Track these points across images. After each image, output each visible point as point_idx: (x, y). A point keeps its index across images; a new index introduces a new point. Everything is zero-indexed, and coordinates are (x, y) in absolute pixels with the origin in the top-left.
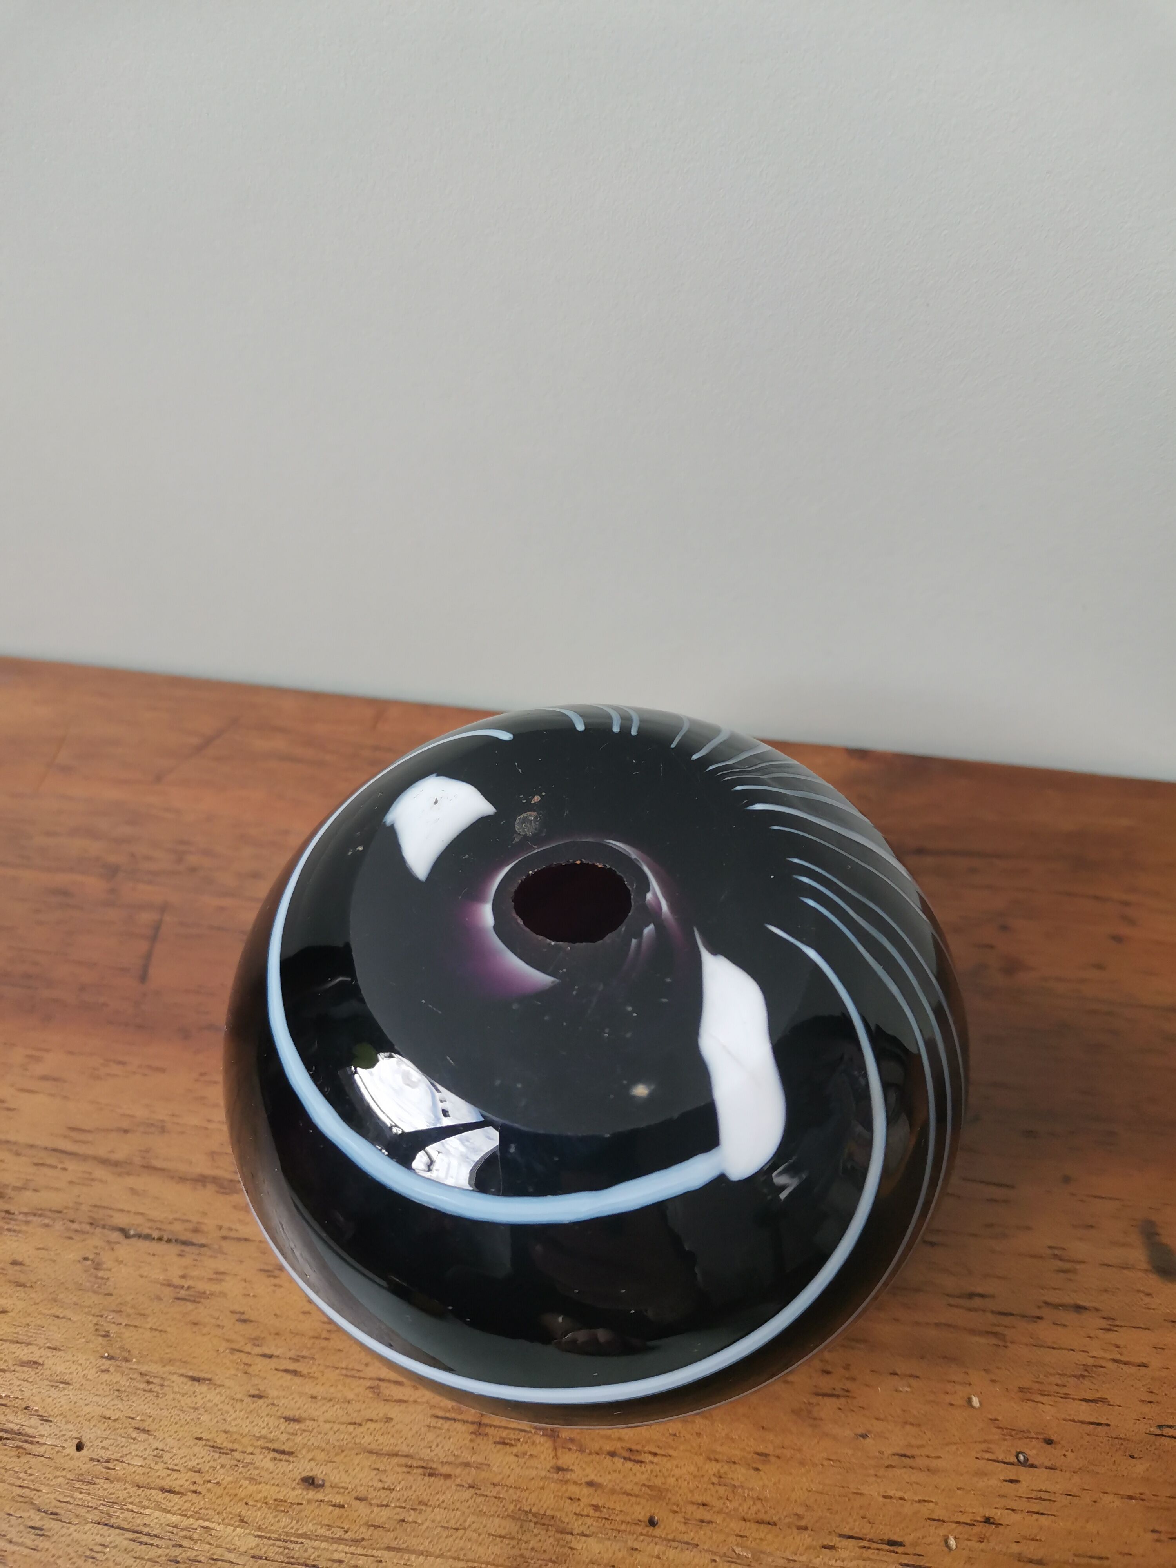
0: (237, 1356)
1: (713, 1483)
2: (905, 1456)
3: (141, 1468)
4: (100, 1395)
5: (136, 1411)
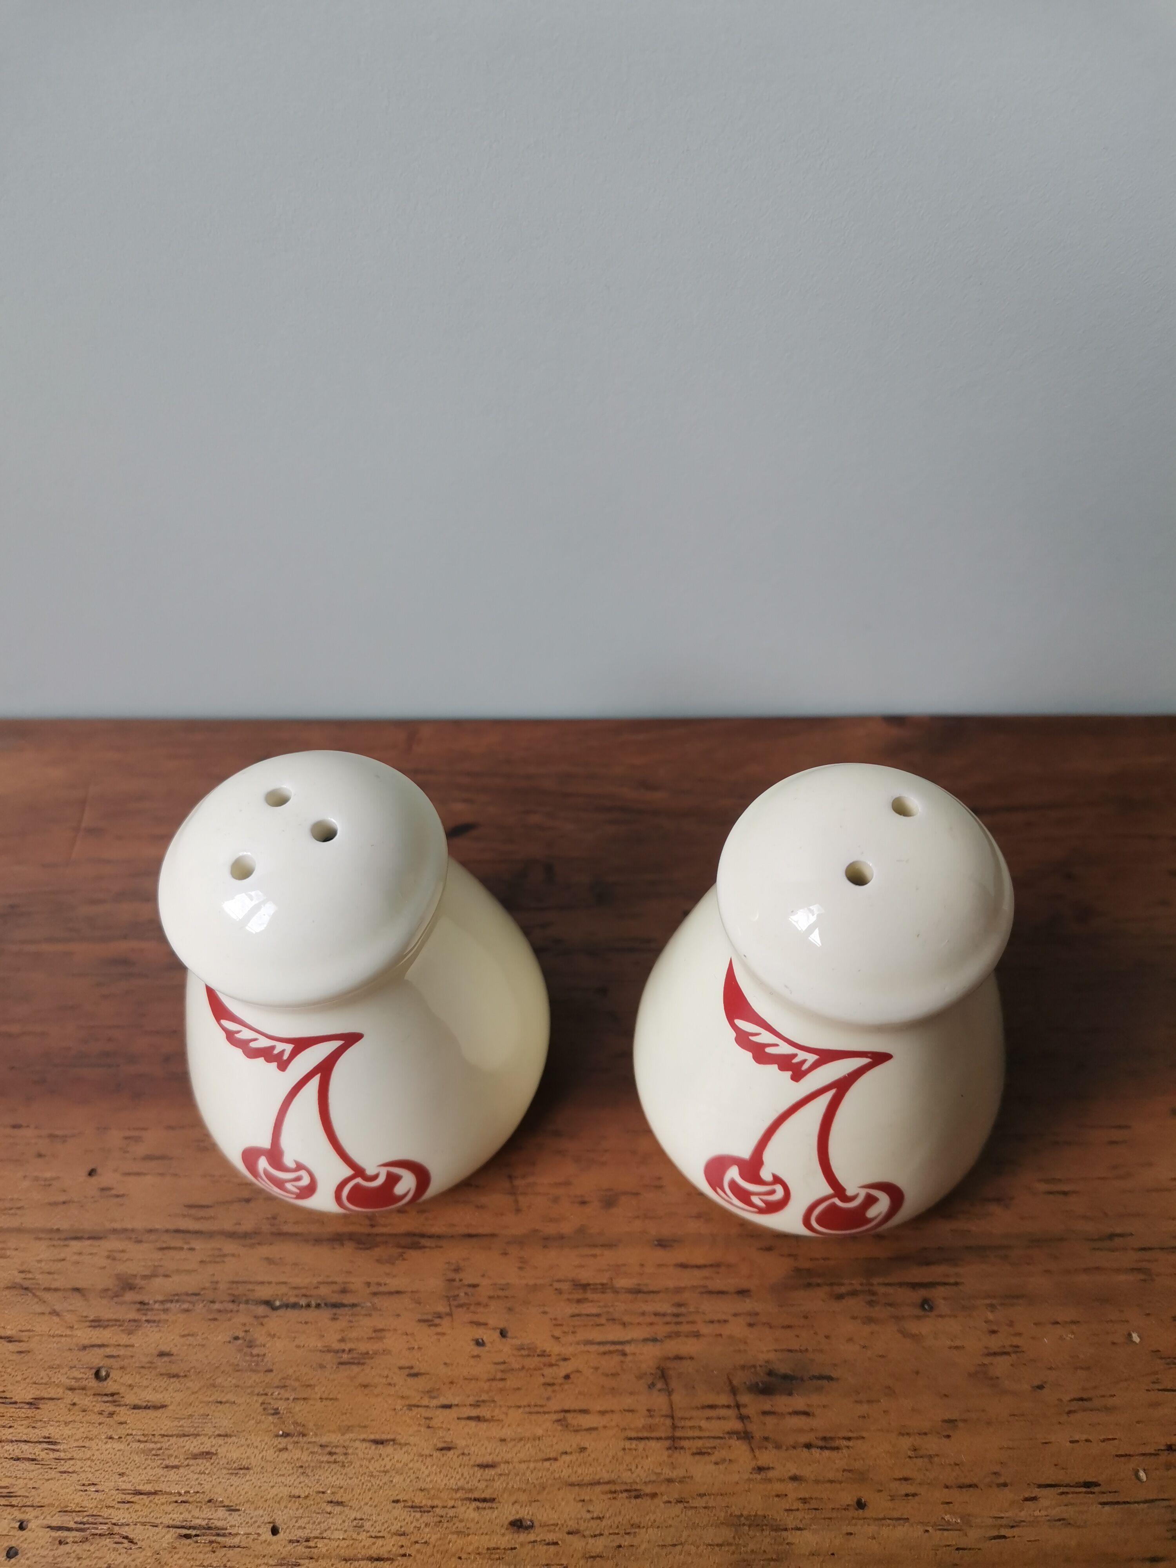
0: (415, 1411)
1: (910, 1457)
2: (1082, 1399)
3: (344, 1541)
4: (283, 1475)
5: (326, 1485)
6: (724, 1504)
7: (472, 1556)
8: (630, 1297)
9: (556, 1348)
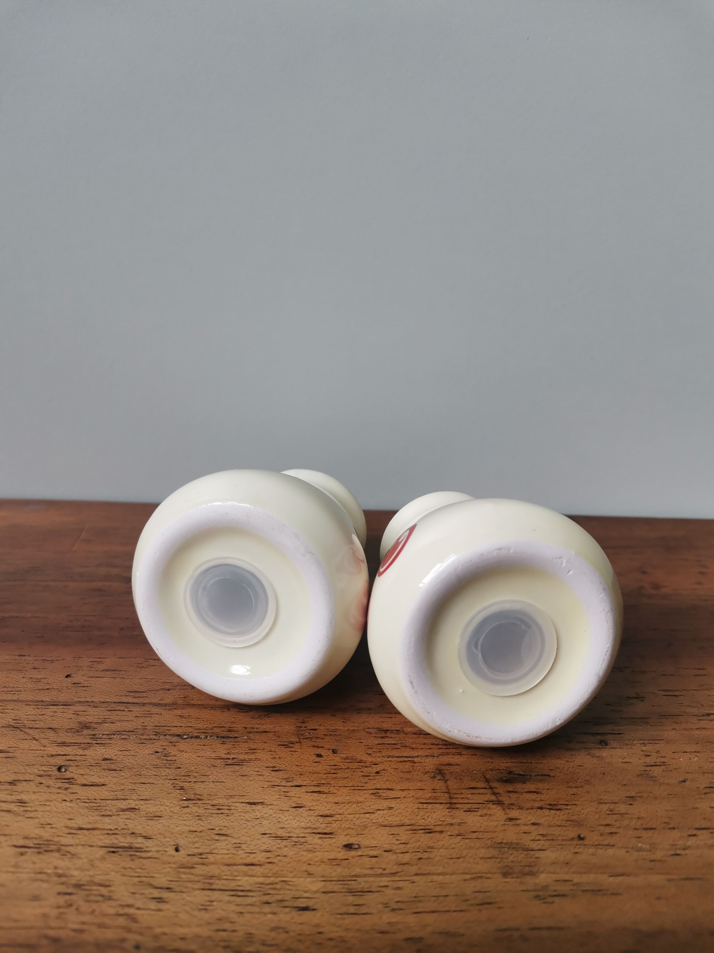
6: (490, 837)
7: (318, 863)
8: (415, 736)
9: (370, 759)
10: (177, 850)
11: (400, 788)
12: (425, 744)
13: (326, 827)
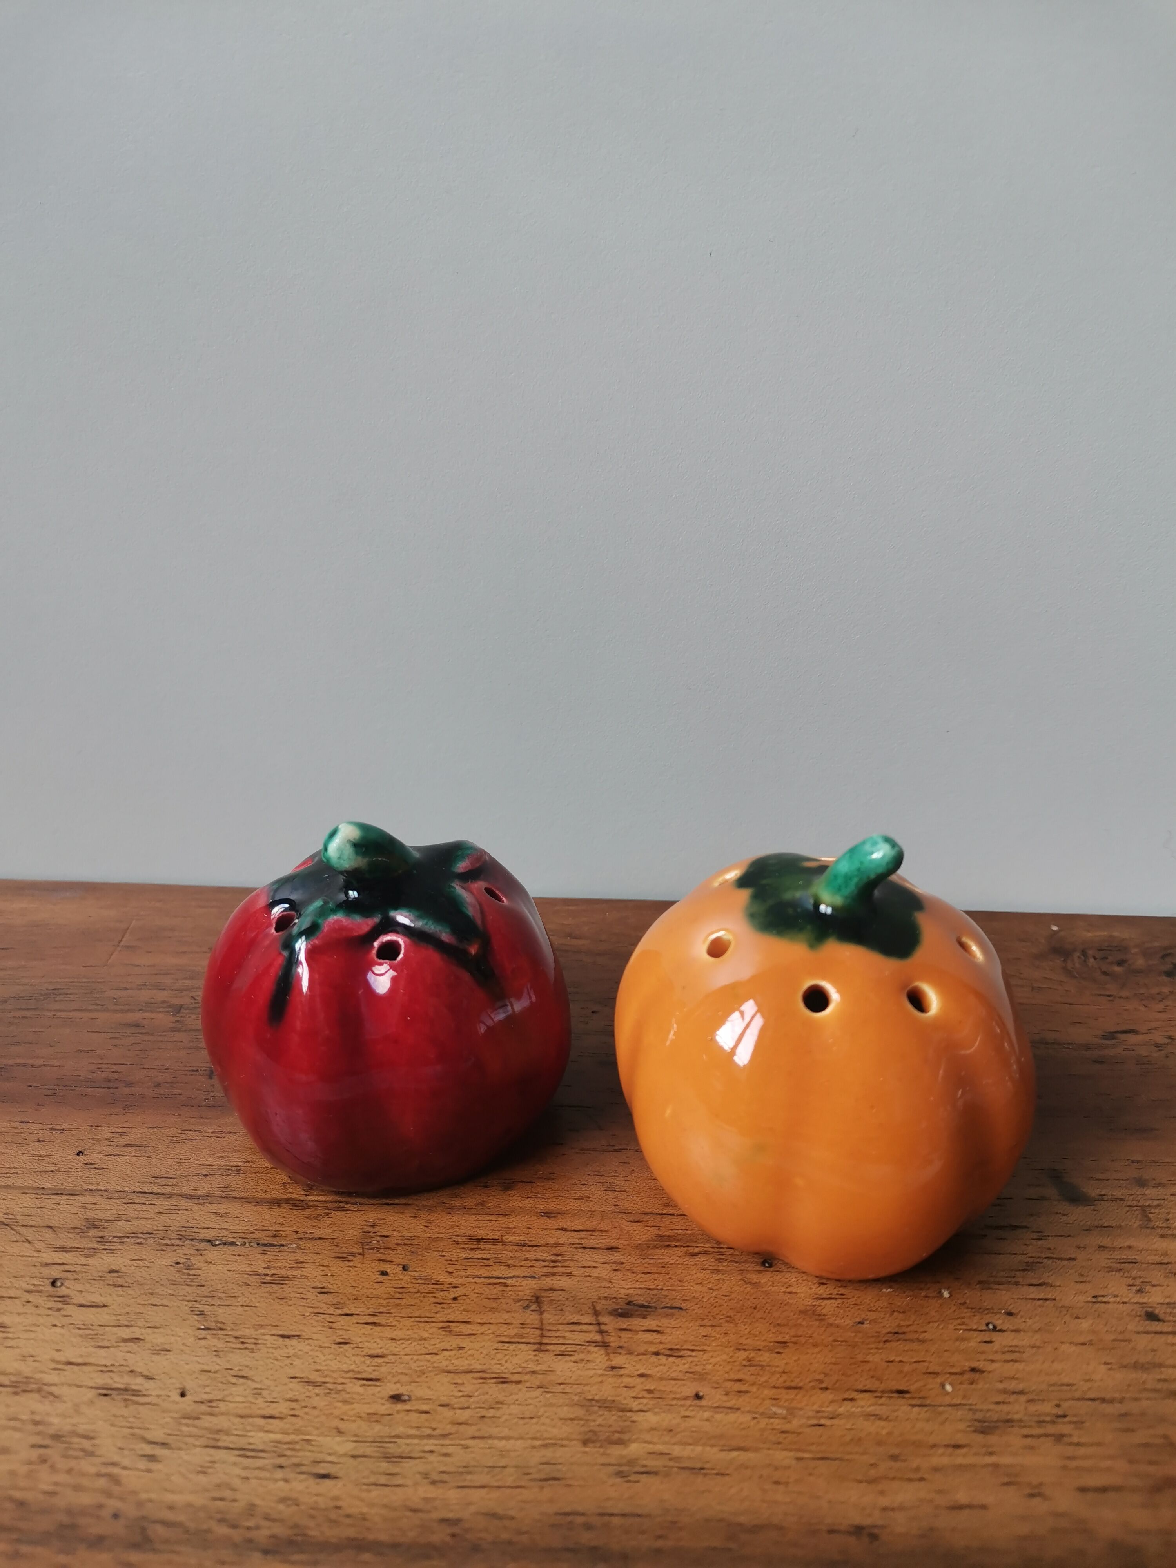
0: (321, 1316)
1: (745, 1366)
2: (897, 1333)
3: (243, 1403)
4: (199, 1356)
5: (234, 1364)
6: (579, 1391)
7: (353, 1418)
8: (516, 1248)
9: (450, 1280)
10: (183, 1395)
11: (479, 1321)
12: (526, 1259)
13: (374, 1370)
